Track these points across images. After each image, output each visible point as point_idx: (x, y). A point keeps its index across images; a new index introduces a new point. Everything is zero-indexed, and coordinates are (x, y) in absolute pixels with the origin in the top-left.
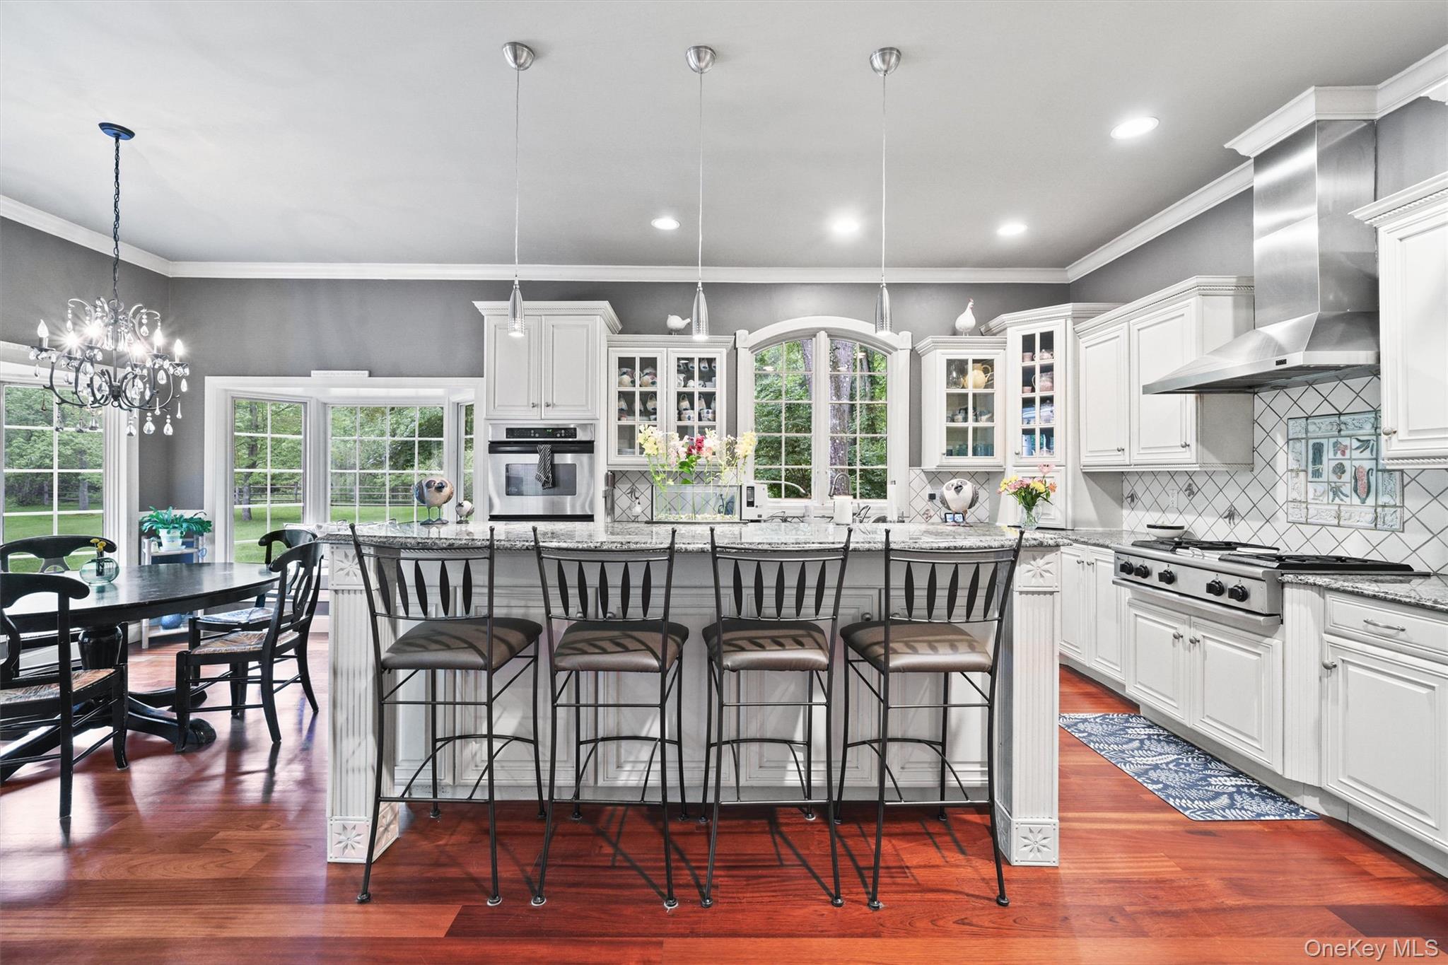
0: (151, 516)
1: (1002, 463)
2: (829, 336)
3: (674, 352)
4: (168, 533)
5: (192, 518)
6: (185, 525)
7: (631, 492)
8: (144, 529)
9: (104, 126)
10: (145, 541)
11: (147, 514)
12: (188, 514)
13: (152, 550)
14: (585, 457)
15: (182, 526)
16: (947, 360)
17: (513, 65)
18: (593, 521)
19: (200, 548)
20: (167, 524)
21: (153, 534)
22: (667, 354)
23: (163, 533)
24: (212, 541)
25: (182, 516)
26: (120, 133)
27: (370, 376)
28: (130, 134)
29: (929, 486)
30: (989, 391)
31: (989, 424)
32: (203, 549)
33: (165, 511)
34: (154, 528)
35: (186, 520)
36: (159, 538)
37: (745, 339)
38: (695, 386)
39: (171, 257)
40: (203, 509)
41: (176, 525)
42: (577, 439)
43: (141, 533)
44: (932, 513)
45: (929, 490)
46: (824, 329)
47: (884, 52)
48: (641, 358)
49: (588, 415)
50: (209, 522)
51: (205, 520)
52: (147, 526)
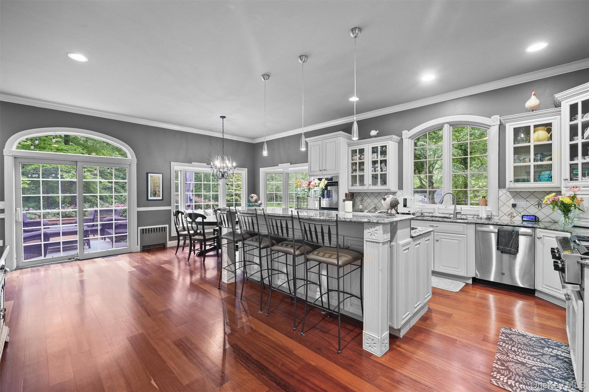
1: (559, 186)
2: (451, 125)
3: (370, 145)
7: (362, 200)
9: (221, 117)
14: (334, 187)
16: (514, 129)
17: (264, 80)
18: (338, 210)
22: (368, 146)
26: (223, 117)
27: (291, 164)
28: (225, 117)
29: (513, 199)
30: (549, 142)
31: (549, 162)
37: (406, 134)
38: (380, 158)
39: (253, 138)
42: (333, 181)
44: (515, 214)
45: (512, 201)
46: (447, 123)
47: (353, 30)
48: (359, 149)
49: (335, 172)
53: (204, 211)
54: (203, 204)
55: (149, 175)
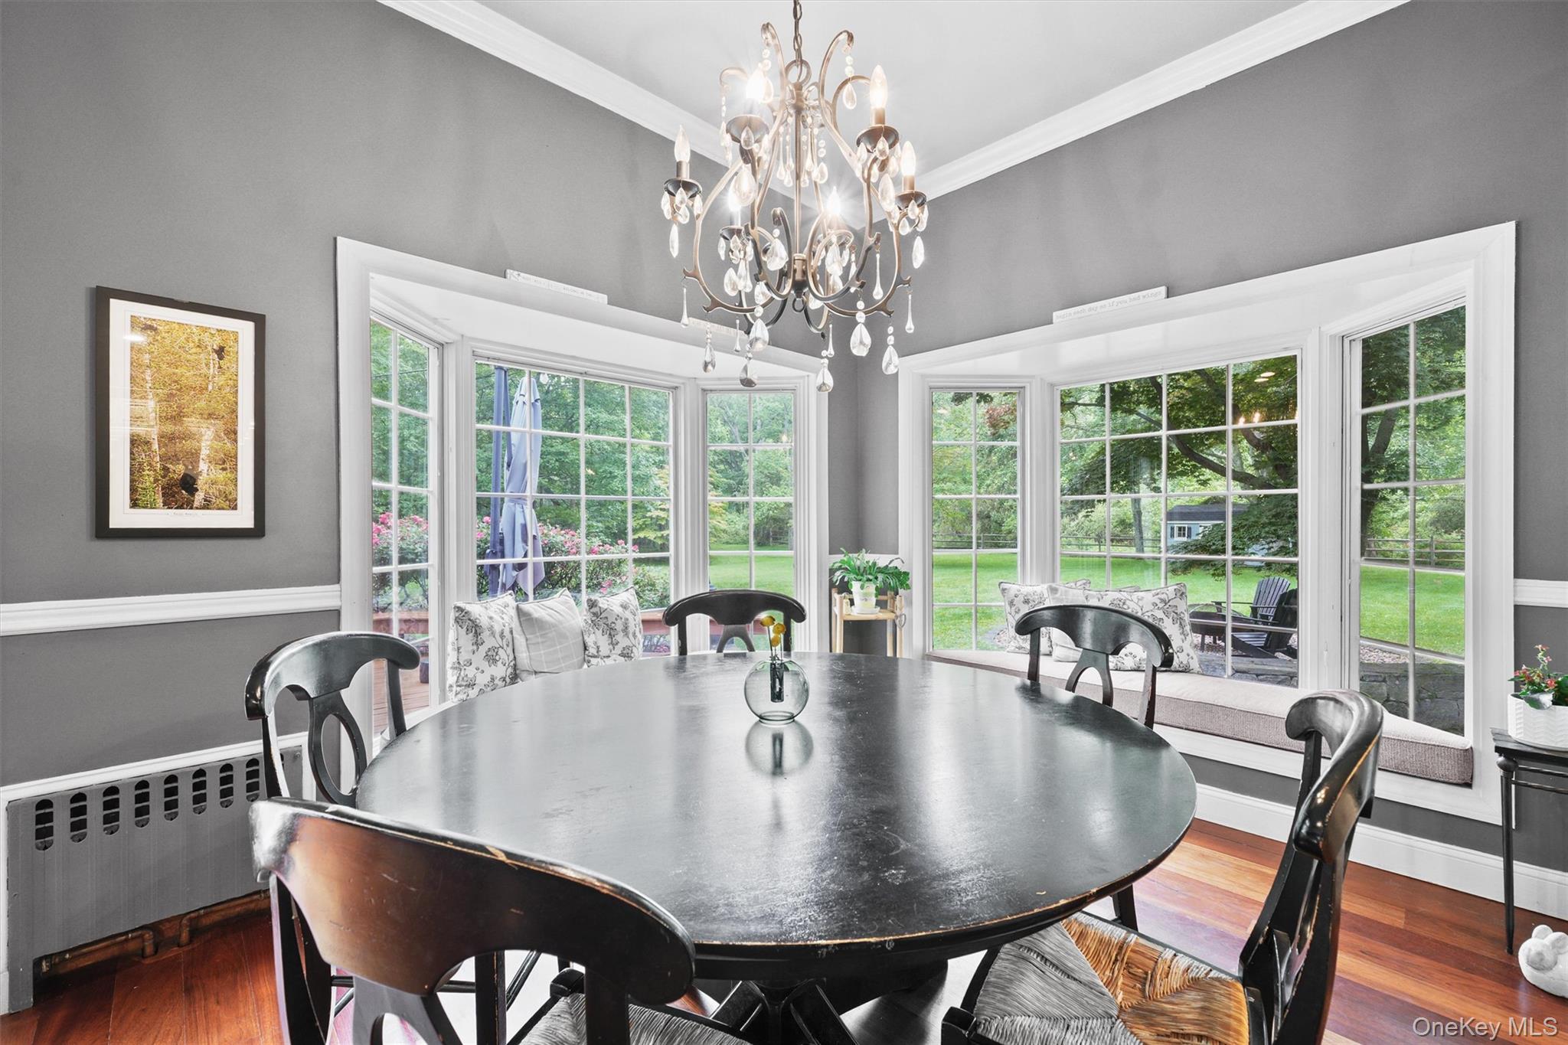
0: (842, 561)
4: (862, 587)
5: (887, 566)
6: (880, 577)
8: (835, 580)
10: (836, 596)
11: (838, 558)
12: (883, 560)
13: (844, 612)
15: (876, 578)
19: (898, 612)
20: (861, 573)
21: (844, 588)
23: (855, 586)
24: (910, 603)
25: (874, 564)
32: (901, 616)
33: (856, 555)
34: (846, 579)
35: (881, 570)
36: (851, 593)
40: (897, 553)
41: (871, 577)
43: (832, 585)
50: (906, 574)
51: (903, 570)
52: (838, 575)
53: (592, 604)
54: (583, 557)
55: (120, 311)
